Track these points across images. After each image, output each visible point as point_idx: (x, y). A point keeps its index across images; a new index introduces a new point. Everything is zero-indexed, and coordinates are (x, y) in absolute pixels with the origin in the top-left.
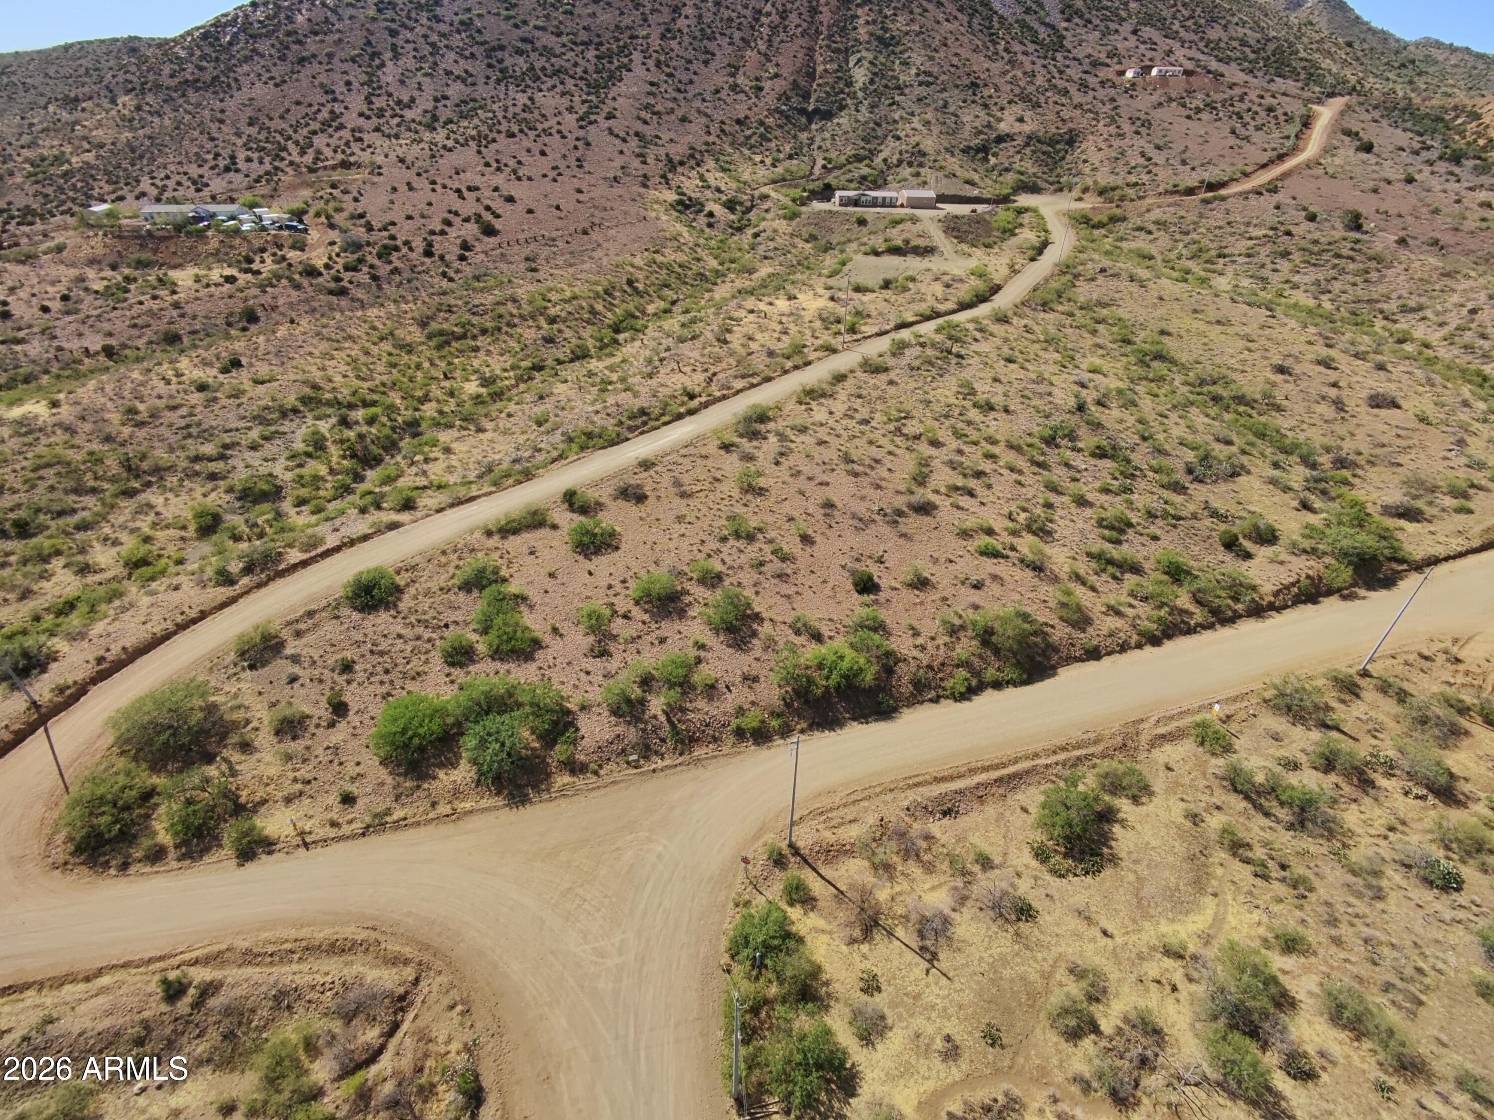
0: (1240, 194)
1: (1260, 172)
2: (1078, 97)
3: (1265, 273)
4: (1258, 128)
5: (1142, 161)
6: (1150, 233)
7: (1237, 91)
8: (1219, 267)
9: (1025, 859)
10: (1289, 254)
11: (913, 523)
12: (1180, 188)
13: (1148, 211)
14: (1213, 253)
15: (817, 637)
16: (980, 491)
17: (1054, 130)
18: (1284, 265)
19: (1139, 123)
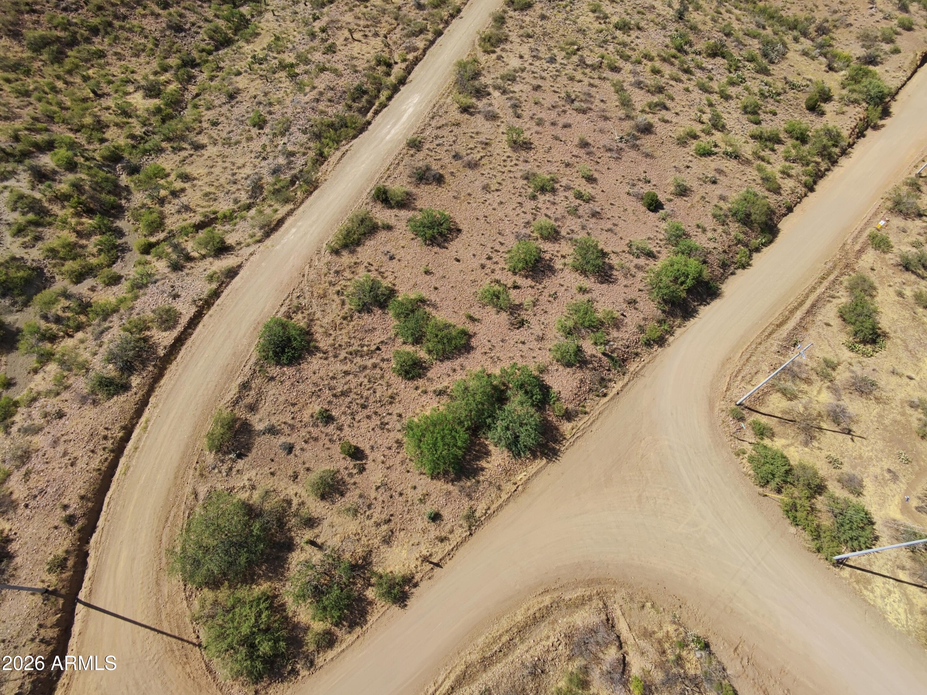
9: (846, 355)
11: (646, 142)
15: (650, 255)
16: (669, 103)
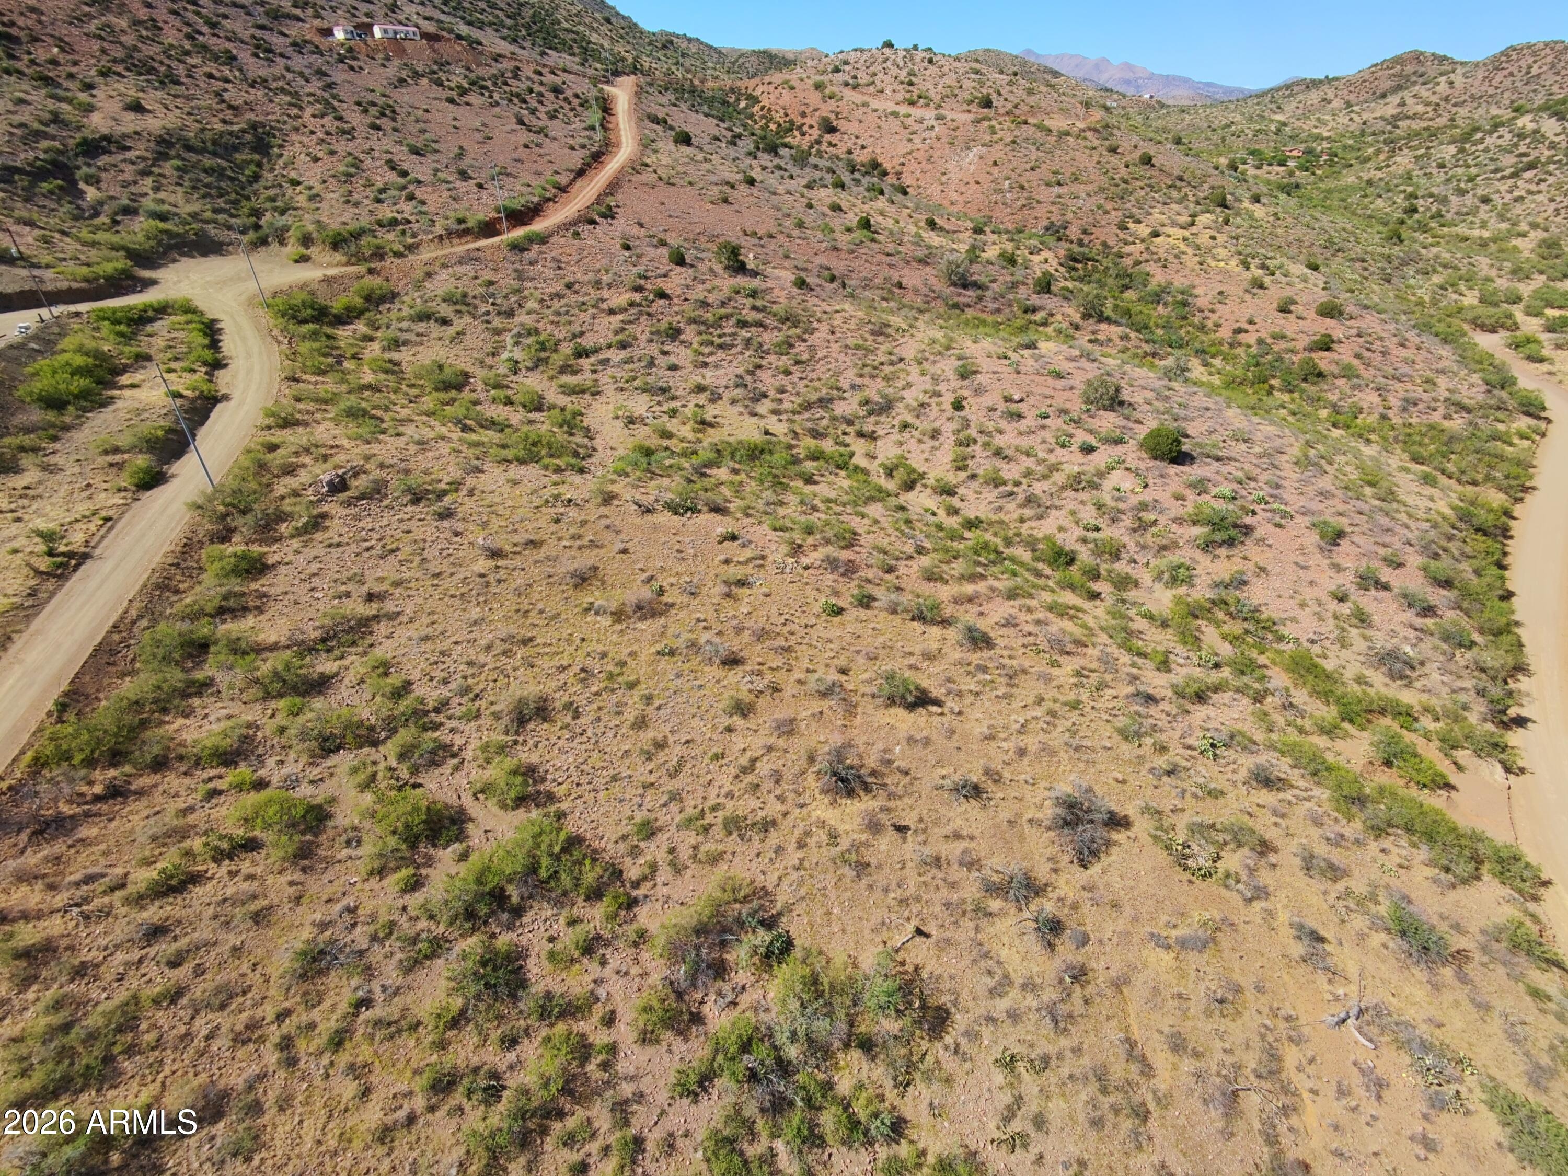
0: (566, 226)
1: (579, 183)
2: (256, 68)
3: (660, 376)
4: (552, 116)
5: (392, 177)
6: (445, 322)
7: (506, 65)
8: (584, 378)
10: (678, 331)
12: (471, 224)
13: (429, 275)
14: (567, 349)
17: (219, 127)
18: (682, 355)
19: (374, 111)
